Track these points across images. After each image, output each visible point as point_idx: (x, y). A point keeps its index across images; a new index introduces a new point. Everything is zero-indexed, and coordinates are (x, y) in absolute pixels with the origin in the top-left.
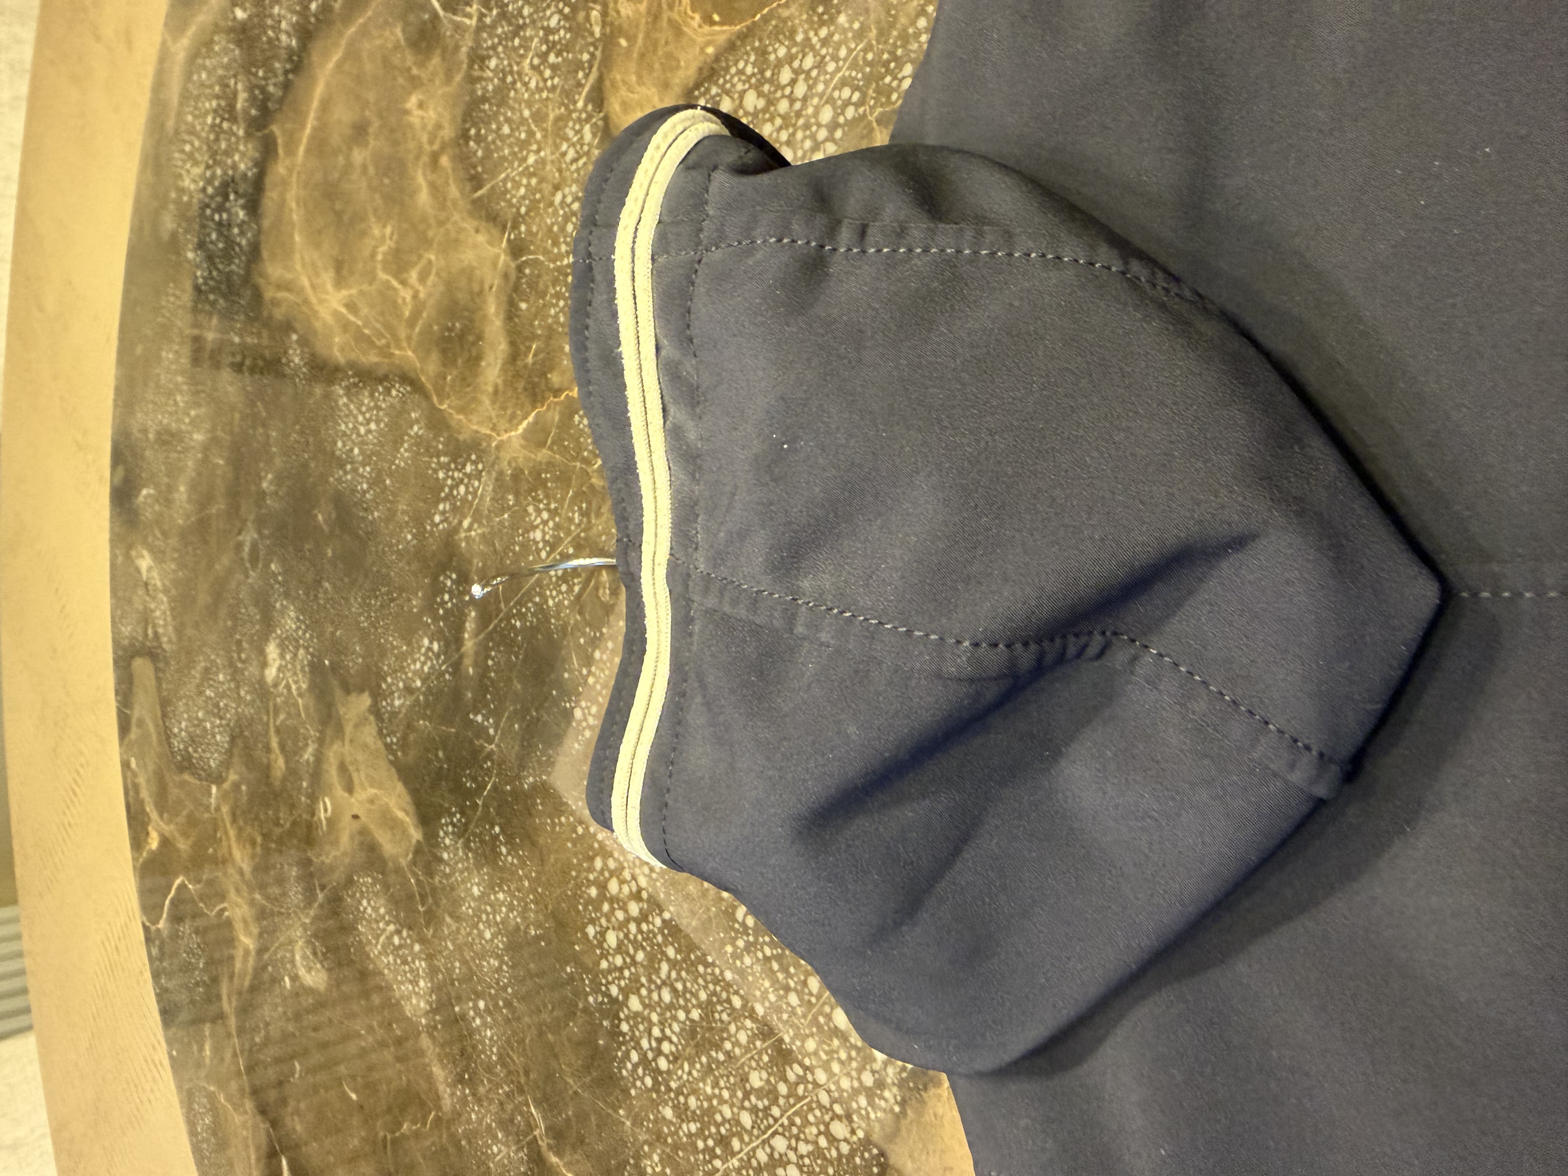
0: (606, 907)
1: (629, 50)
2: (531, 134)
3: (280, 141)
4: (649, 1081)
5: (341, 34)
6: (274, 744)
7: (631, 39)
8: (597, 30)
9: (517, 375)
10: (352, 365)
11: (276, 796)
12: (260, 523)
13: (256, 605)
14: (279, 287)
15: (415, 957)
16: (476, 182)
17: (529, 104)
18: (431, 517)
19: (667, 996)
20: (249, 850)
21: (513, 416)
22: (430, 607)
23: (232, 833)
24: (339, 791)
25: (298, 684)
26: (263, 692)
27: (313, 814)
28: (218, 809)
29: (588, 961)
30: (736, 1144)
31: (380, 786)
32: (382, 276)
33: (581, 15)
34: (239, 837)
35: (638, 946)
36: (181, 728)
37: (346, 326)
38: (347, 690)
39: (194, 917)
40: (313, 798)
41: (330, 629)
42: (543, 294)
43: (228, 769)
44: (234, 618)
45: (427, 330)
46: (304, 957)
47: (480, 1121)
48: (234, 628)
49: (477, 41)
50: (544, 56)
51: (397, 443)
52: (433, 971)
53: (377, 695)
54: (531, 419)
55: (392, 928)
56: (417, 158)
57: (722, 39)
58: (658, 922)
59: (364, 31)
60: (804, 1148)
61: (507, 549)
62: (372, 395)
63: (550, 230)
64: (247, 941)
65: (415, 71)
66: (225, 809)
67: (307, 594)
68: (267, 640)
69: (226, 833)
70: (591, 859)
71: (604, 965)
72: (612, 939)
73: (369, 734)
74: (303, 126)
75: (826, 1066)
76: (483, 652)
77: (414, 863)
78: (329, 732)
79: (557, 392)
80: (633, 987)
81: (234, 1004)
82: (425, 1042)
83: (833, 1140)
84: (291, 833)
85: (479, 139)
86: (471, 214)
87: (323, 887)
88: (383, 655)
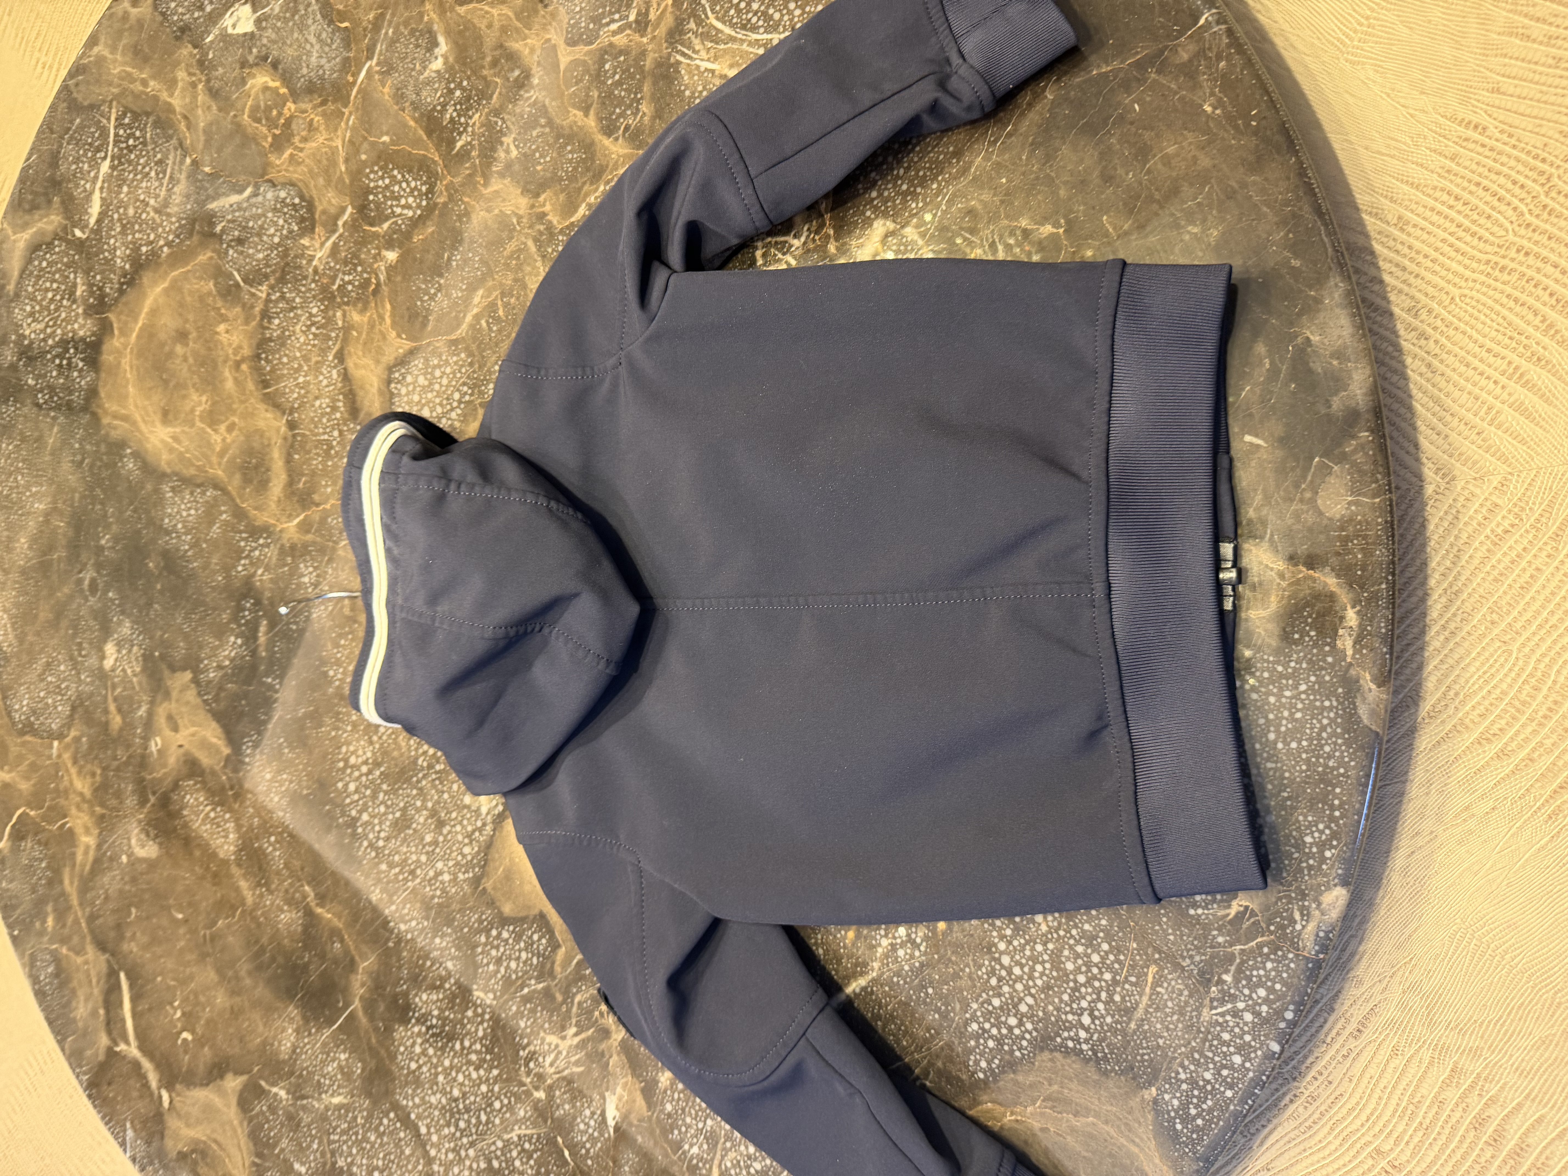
0: (349, 771)
1: (358, 338)
2: (300, 366)
3: (115, 325)
4: (373, 854)
5: (166, 273)
6: (112, 707)
7: (360, 334)
8: (340, 323)
9: (293, 493)
10: (176, 474)
11: (114, 741)
12: (99, 567)
13: (95, 619)
14: (115, 416)
15: (226, 821)
16: (265, 384)
17: (300, 350)
18: (235, 567)
19: (382, 809)
20: (89, 780)
21: (290, 515)
22: (235, 618)
23: (73, 771)
24: (168, 733)
25: (133, 668)
26: (102, 676)
27: (146, 749)
28: (59, 756)
29: (338, 801)
30: (419, 872)
31: (200, 726)
32: (199, 424)
33: (331, 313)
34: (79, 773)
35: (366, 787)
36: (21, 705)
37: (171, 450)
38: (173, 669)
39: (36, 834)
40: (146, 739)
41: (159, 633)
42: (309, 452)
43: (69, 729)
44: (75, 628)
45: (232, 461)
46: (139, 840)
47: (272, 904)
48: (75, 635)
49: (266, 305)
50: (309, 327)
51: (211, 523)
52: (239, 827)
53: (196, 671)
54: (302, 517)
55: (209, 808)
56: (225, 362)
57: (407, 347)
58: (378, 773)
59: (185, 276)
60: (451, 863)
61: (287, 587)
62: (192, 493)
63: (312, 419)
64: (87, 840)
65: (223, 311)
66: (67, 756)
67: (140, 612)
68: (105, 641)
69: (67, 771)
70: (340, 748)
71: (348, 801)
72: (352, 787)
73: (191, 695)
74: (136, 321)
75: (461, 823)
76: (271, 643)
77: (225, 766)
78: (159, 697)
79: (318, 505)
80: (365, 809)
81: (76, 884)
82: (235, 870)
83: (464, 856)
84: (127, 763)
85: (267, 360)
86: (263, 401)
87: (154, 793)
88: (201, 647)
